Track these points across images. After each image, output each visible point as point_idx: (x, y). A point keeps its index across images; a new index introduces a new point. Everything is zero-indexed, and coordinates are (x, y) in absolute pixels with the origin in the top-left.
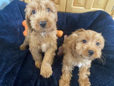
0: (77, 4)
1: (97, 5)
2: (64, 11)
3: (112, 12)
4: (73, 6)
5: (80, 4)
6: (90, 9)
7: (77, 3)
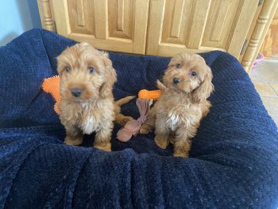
0: (169, 39)
1: (210, 40)
2: (144, 54)
3: (242, 56)
4: (162, 42)
5: (176, 39)
6: (197, 49)
7: (170, 37)
